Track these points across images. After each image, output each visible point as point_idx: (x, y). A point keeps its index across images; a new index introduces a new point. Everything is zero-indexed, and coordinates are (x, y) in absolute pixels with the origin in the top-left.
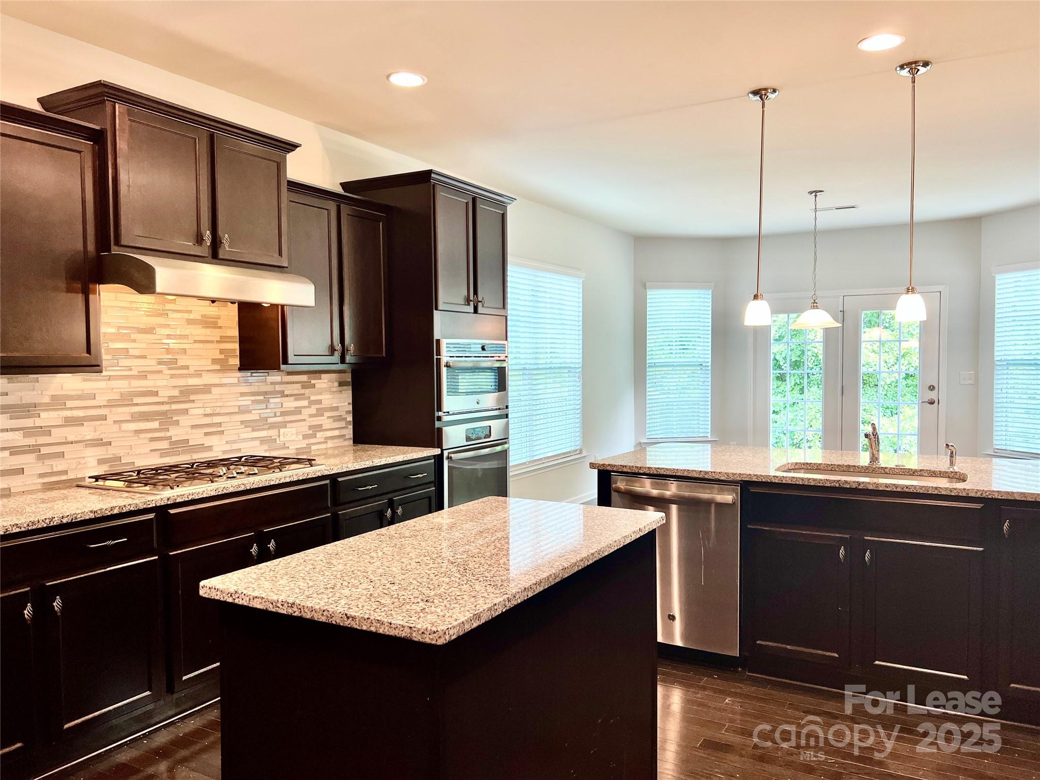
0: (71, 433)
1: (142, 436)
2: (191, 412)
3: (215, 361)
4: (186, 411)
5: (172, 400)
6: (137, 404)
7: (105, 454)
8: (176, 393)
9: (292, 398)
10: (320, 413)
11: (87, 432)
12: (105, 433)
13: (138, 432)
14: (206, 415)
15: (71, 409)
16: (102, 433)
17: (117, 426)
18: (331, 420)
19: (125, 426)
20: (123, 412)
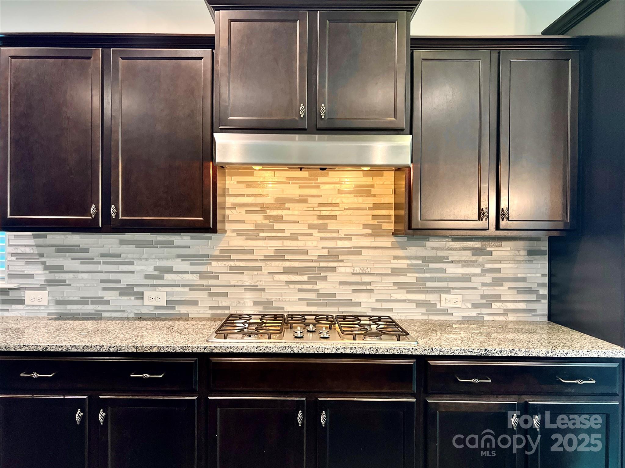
0: (234, 279)
1: (292, 286)
2: (340, 270)
3: (366, 226)
4: (334, 269)
5: (321, 258)
6: (288, 260)
7: (261, 298)
8: (325, 252)
9: (460, 265)
10: (498, 282)
11: (246, 279)
12: (260, 281)
13: (288, 283)
14: (354, 274)
15: (234, 260)
16: (258, 281)
17: (271, 276)
18: (515, 291)
19: (277, 277)
20: (277, 266)
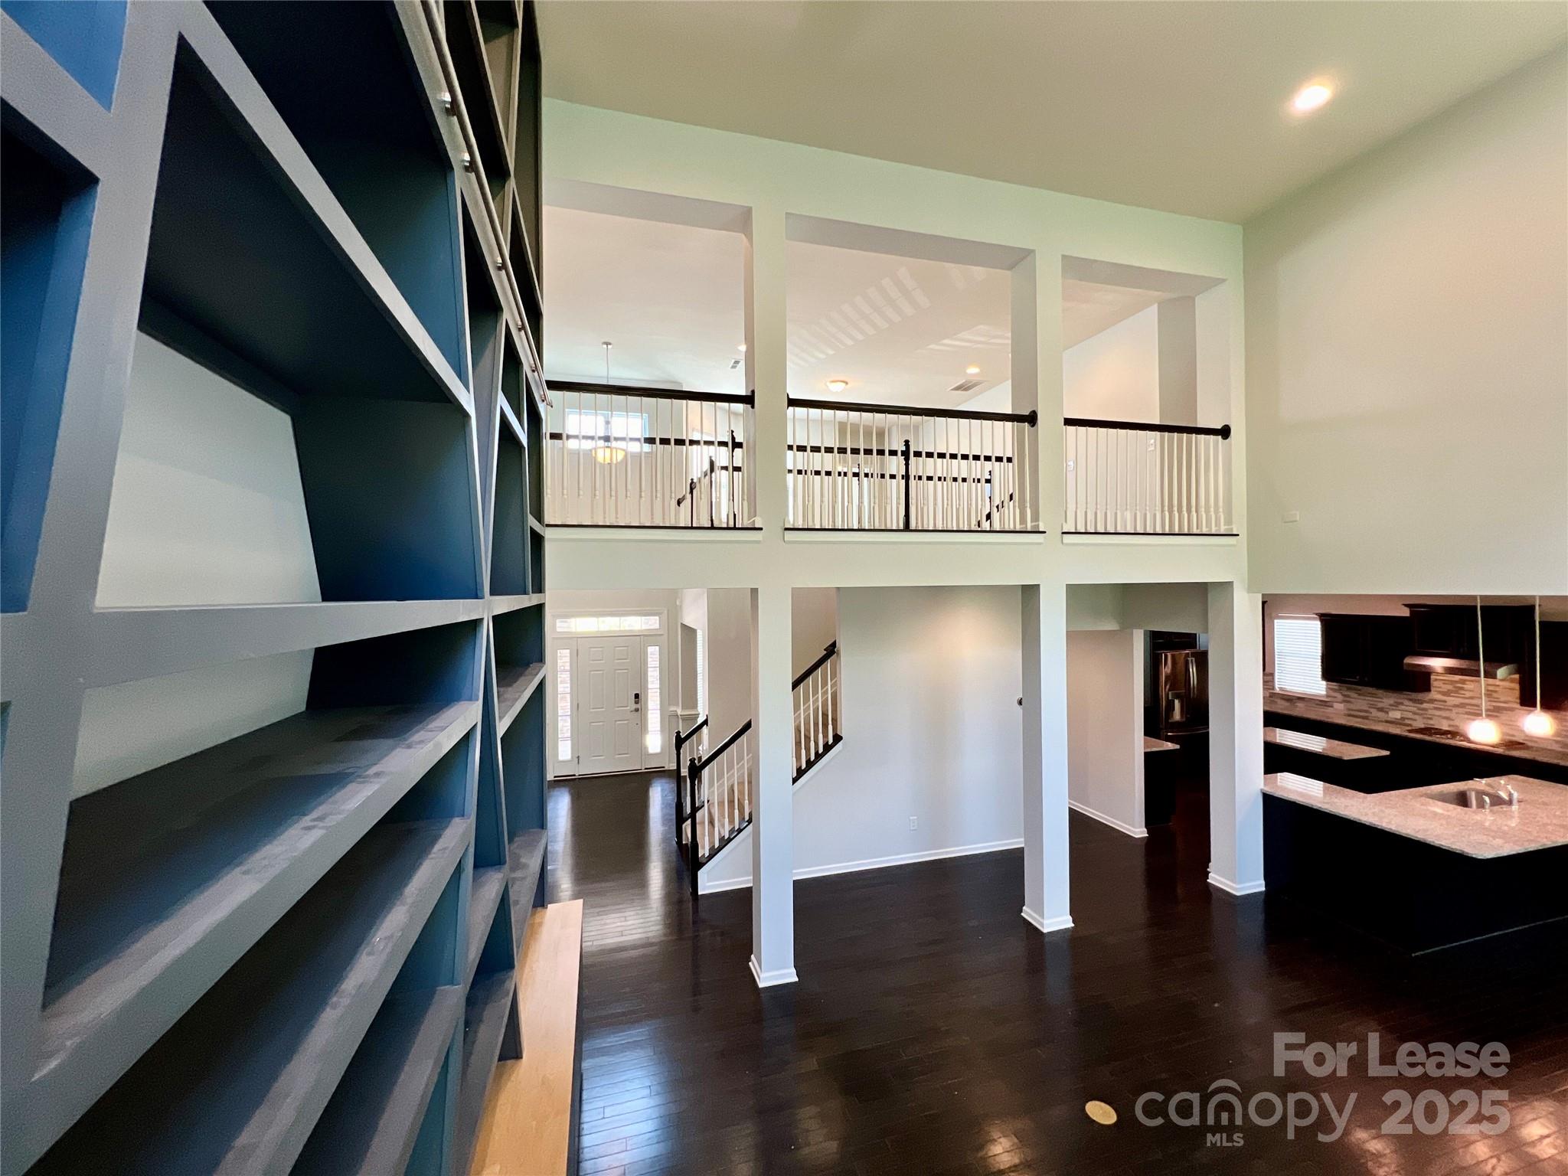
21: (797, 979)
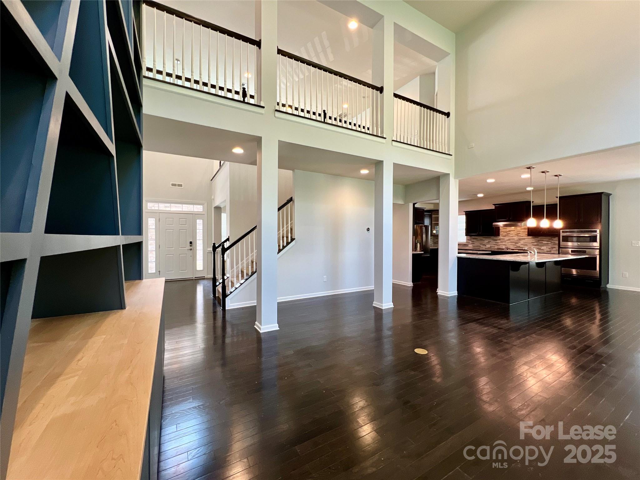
4: (520, 242)
6: (511, 240)
21: (279, 329)
